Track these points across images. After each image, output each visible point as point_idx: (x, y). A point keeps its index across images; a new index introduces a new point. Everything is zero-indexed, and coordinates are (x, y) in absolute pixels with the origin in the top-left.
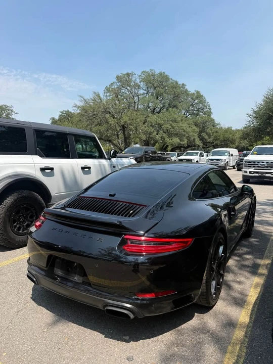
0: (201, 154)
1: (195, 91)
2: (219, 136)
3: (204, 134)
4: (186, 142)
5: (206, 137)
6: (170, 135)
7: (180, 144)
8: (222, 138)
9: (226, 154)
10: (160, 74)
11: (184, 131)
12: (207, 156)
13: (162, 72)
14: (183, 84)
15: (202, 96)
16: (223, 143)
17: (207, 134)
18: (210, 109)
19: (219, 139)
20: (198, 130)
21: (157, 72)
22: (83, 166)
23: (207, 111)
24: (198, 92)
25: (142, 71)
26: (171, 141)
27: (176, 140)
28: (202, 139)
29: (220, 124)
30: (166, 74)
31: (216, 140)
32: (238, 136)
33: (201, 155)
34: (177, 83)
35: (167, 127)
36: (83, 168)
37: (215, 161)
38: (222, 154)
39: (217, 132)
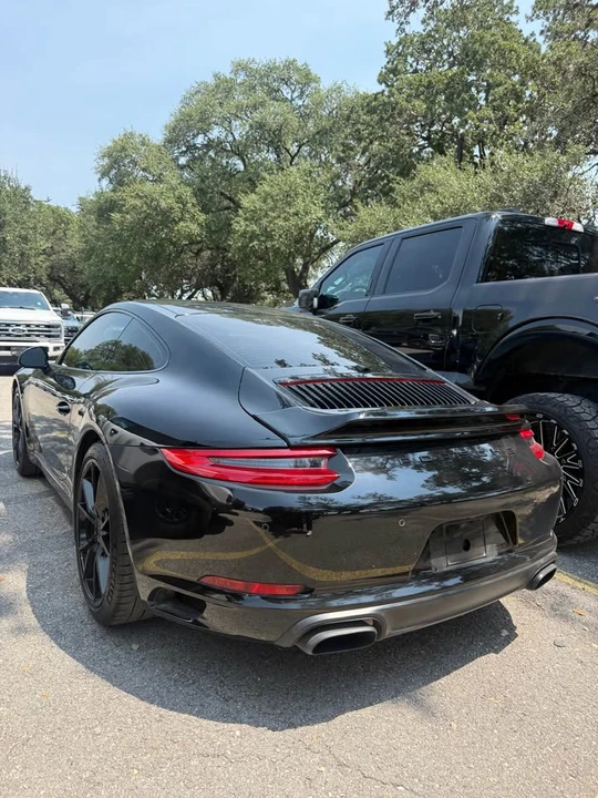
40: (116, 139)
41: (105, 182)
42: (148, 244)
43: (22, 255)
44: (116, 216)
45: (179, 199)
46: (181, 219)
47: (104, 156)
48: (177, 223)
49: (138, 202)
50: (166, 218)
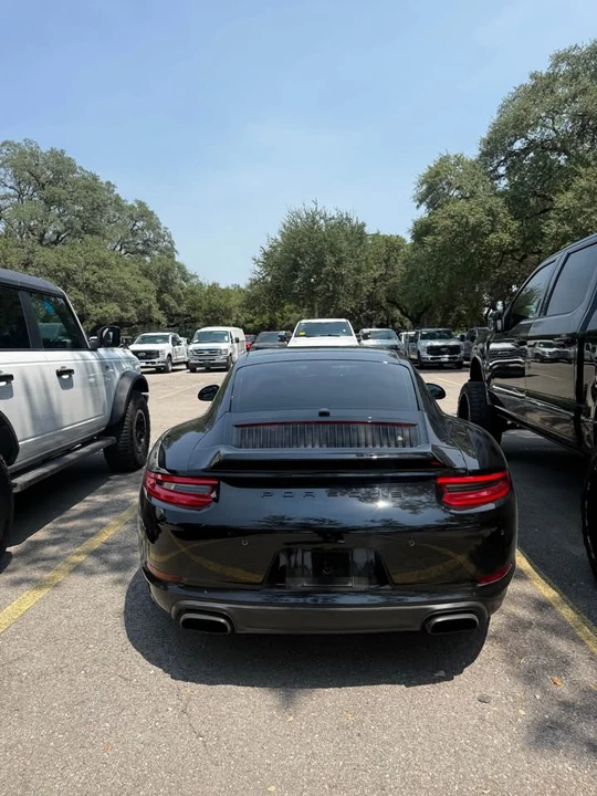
0: (174, 339)
1: (136, 201)
2: (200, 302)
3: (166, 297)
4: (133, 312)
5: (173, 303)
6: (95, 295)
7: (121, 318)
8: (205, 306)
9: (226, 338)
10: (53, 153)
11: (127, 288)
12: (188, 343)
13: (58, 149)
14: (109, 183)
15: (152, 213)
16: (209, 317)
17: (173, 296)
18: (171, 243)
19: (200, 308)
20: (153, 287)
21: (44, 149)
22: (59, 368)
23: (166, 247)
24: (141, 204)
25: (3, 140)
26: (101, 311)
27: (112, 310)
28: (163, 306)
29: (196, 276)
30: (67, 155)
31: (194, 310)
32: (235, 301)
33: (176, 342)
34: (95, 179)
35: (87, 280)
36: (60, 374)
37: (207, 353)
38: (219, 337)
39: (192, 293)
40: (432, 165)
41: (423, 207)
42: (458, 261)
43: (357, 284)
44: (428, 239)
45: (490, 212)
46: (492, 231)
47: (422, 184)
48: (487, 235)
49: (449, 222)
50: (476, 232)
